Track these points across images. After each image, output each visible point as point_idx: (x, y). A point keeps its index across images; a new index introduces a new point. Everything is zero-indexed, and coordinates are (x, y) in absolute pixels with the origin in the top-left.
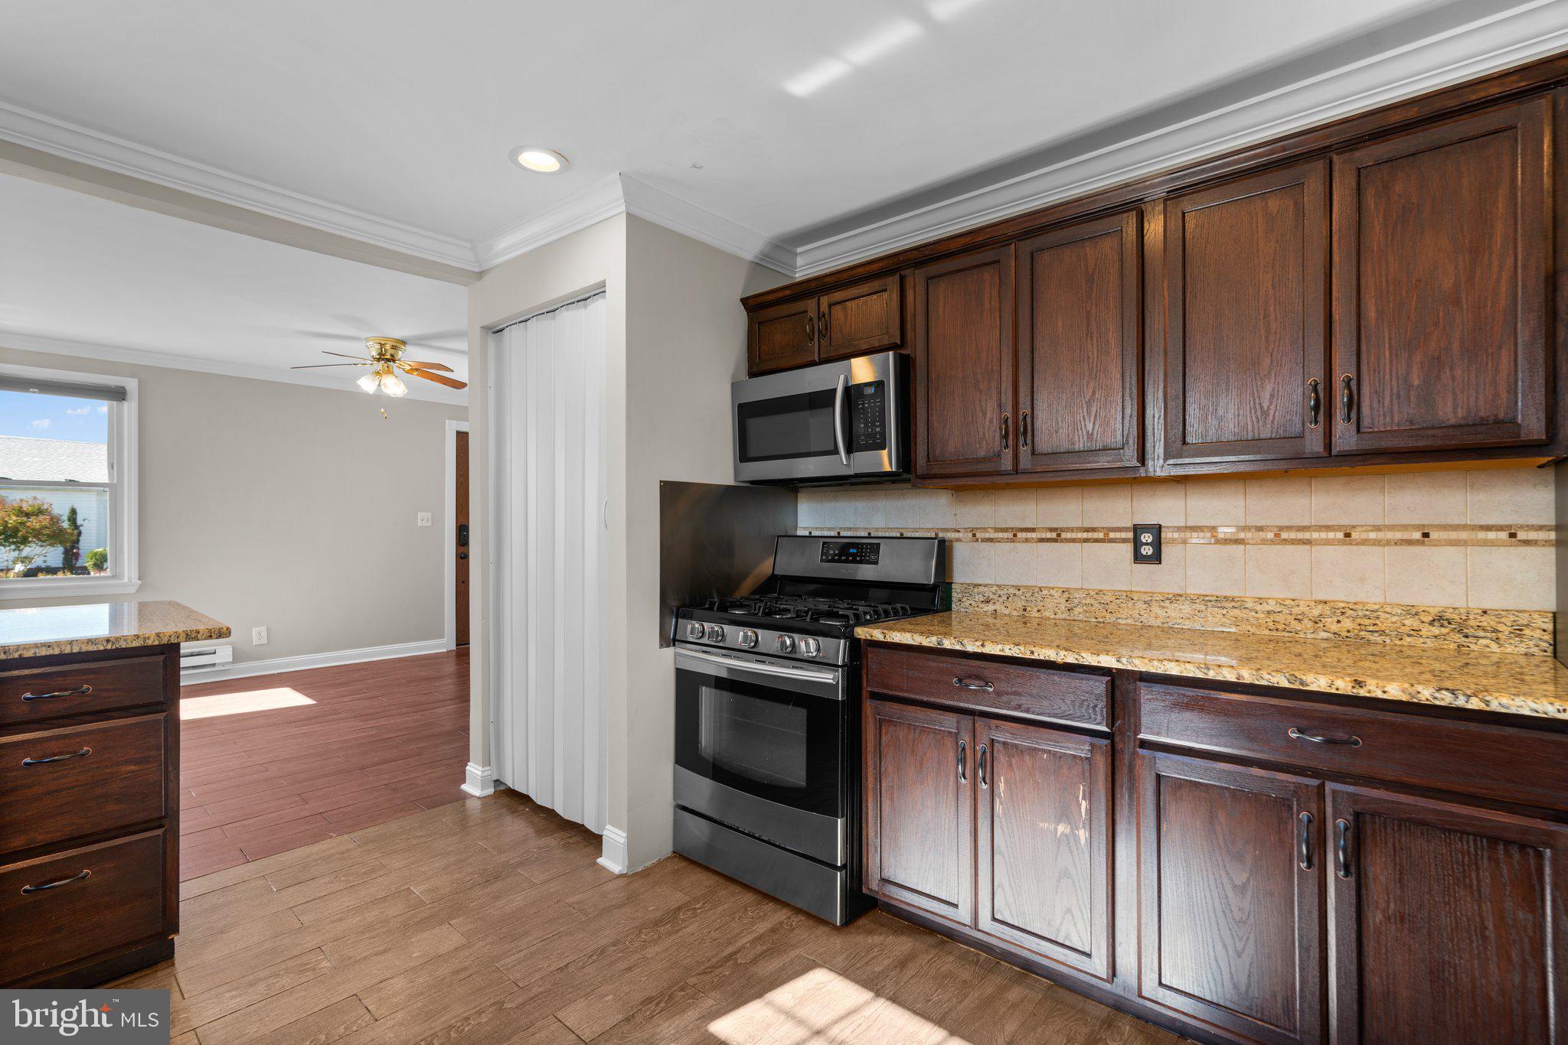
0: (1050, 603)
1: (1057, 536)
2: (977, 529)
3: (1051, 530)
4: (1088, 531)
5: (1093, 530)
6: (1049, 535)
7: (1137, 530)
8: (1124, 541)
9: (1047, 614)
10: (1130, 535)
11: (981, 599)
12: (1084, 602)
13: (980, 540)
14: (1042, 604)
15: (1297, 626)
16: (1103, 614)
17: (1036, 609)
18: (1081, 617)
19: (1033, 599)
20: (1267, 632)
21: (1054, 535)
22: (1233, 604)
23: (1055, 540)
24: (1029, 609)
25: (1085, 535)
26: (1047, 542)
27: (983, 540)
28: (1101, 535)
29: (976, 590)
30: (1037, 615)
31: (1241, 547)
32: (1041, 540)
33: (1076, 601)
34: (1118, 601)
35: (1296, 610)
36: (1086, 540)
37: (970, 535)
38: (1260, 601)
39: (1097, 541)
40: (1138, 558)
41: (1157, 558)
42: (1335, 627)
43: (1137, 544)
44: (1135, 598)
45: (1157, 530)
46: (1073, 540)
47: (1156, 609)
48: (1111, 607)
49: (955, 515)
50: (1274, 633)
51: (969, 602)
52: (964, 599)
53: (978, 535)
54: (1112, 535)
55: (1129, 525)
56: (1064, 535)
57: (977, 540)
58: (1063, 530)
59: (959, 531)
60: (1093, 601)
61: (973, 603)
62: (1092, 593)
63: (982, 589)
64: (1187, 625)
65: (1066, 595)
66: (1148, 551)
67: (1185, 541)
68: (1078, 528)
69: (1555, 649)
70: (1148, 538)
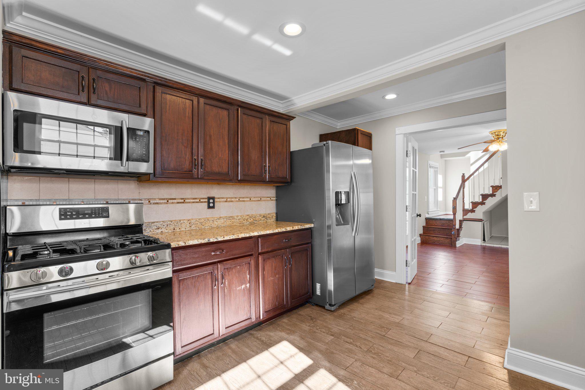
0: (184, 226)
1: (184, 201)
2: (151, 199)
3: (182, 199)
4: (194, 199)
5: (196, 199)
6: (181, 201)
7: (209, 198)
8: (205, 202)
9: (183, 229)
10: (207, 200)
11: (155, 228)
12: (195, 223)
13: (152, 204)
14: (181, 226)
15: (244, 222)
16: (201, 226)
17: (178, 228)
18: (194, 228)
19: (177, 225)
20: (239, 224)
21: (183, 201)
22: (232, 218)
23: (183, 203)
24: (176, 229)
25: (193, 201)
26: (180, 203)
27: (154, 204)
28: (198, 200)
29: (153, 224)
30: (179, 230)
31: (232, 203)
32: (178, 203)
33: (192, 223)
34: (205, 221)
35: (244, 218)
36: (193, 202)
37: (148, 201)
38: (237, 216)
39: (197, 202)
40: (209, 207)
41: (213, 207)
42: (250, 221)
43: (209, 203)
44: (210, 220)
45: (213, 198)
46: (189, 202)
47: (215, 222)
48: (203, 224)
49: (139, 193)
50: (240, 224)
51: (149, 230)
52: (147, 229)
53: (151, 202)
54: (201, 200)
55: (206, 197)
56: (186, 201)
57: (151, 204)
58: (185, 199)
59: (142, 200)
60: (198, 223)
61: (151, 230)
62: (198, 220)
63: (156, 224)
64: (223, 225)
65: (189, 222)
66: (211, 205)
67: (220, 202)
68: (191, 198)
69: (277, 220)
70: (211, 201)
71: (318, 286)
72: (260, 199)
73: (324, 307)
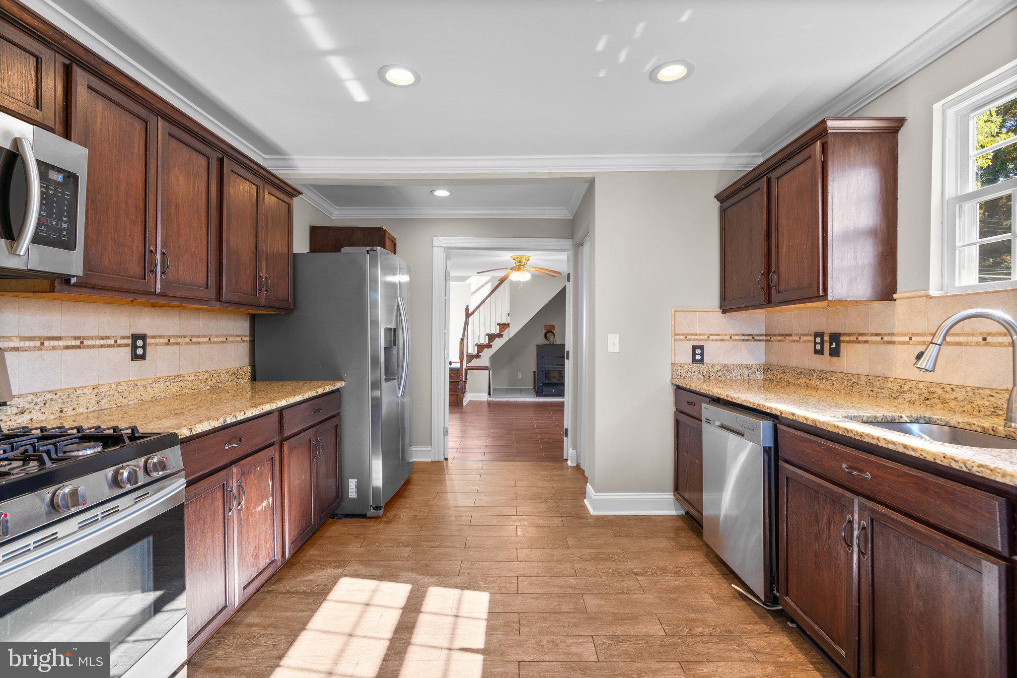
0: (83, 401)
1: (81, 343)
3: (76, 338)
4: (103, 339)
5: (107, 338)
6: (74, 343)
7: (135, 337)
8: (127, 345)
9: (82, 410)
10: (129, 341)
12: (108, 394)
14: (77, 402)
15: (200, 386)
16: (121, 400)
17: (71, 408)
18: (107, 406)
19: (69, 400)
20: (192, 391)
21: (78, 343)
22: (181, 379)
23: (78, 347)
24: (65, 410)
25: (102, 342)
26: (72, 348)
28: (112, 342)
30: (73, 413)
31: (178, 346)
32: (67, 347)
33: (103, 394)
34: (129, 389)
35: (200, 378)
36: (102, 346)
38: (189, 375)
39: (109, 346)
40: (135, 357)
41: (143, 357)
42: (210, 383)
43: (134, 347)
44: (139, 385)
45: (143, 337)
46: (93, 347)
47: (149, 390)
48: (125, 394)
50: (194, 391)
54: (119, 342)
55: (129, 334)
56: (86, 343)
58: (85, 338)
60: (114, 392)
62: (114, 386)
64: (163, 394)
65: (96, 391)
66: (140, 352)
67: (156, 345)
68: (96, 337)
69: (253, 378)
70: (140, 343)
71: (352, 483)
72: (225, 339)
73: (364, 516)
